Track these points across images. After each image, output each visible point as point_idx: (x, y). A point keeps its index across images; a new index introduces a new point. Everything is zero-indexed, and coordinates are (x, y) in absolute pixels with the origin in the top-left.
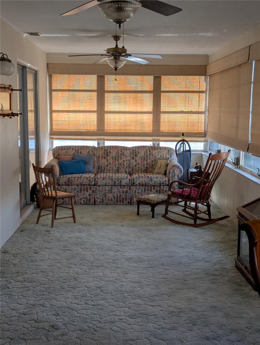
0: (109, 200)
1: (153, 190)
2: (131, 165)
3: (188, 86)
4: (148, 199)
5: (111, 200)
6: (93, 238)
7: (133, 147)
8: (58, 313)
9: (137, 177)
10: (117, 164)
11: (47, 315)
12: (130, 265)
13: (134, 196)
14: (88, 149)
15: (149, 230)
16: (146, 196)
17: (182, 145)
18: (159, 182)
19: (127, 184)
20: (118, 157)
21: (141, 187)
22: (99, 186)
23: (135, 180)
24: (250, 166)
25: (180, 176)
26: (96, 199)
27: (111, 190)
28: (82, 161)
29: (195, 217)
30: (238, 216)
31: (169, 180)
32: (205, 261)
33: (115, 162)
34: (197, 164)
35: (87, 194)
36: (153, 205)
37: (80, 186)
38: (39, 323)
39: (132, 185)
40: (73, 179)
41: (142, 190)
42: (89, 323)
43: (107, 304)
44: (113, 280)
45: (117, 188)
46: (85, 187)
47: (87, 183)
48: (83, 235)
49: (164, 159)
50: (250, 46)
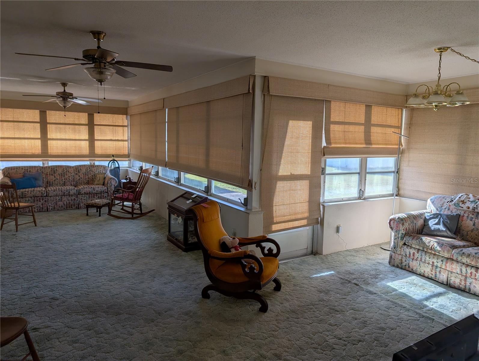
0: (59, 207)
1: (95, 197)
2: (75, 179)
3: (114, 122)
4: (95, 203)
5: (62, 207)
7: (75, 166)
8: (53, 290)
9: (82, 188)
10: (63, 178)
11: (44, 293)
12: (96, 249)
13: (81, 202)
14: (36, 169)
16: (93, 201)
17: (113, 163)
18: (100, 191)
19: (74, 193)
20: (64, 173)
21: (86, 195)
22: (51, 197)
23: (81, 190)
24: (167, 176)
25: (116, 185)
26: (48, 207)
27: (62, 199)
28: (33, 178)
30: (169, 208)
31: (108, 189)
32: (147, 239)
33: (62, 178)
34: (126, 177)
35: (40, 204)
36: (99, 207)
37: (33, 198)
38: (39, 299)
39: (78, 194)
40: (27, 192)
41: (87, 198)
42: (81, 291)
44: (87, 261)
45: (66, 197)
46: (38, 198)
47: (40, 194)
49: (102, 174)
50: (164, 99)
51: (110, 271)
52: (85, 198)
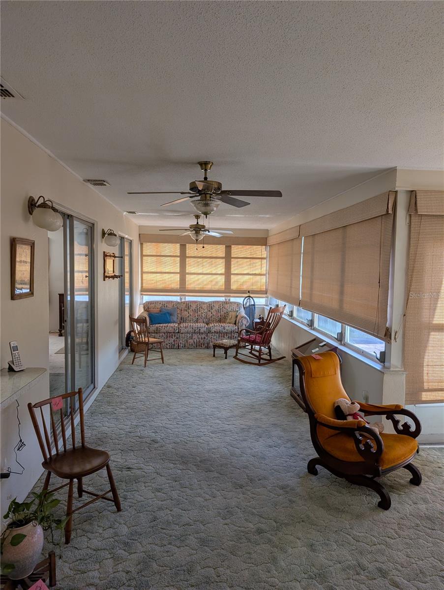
0: (190, 345)
1: (225, 336)
2: (207, 316)
3: (252, 253)
4: (222, 344)
5: (192, 345)
6: (179, 375)
7: (209, 302)
9: (212, 326)
10: (196, 315)
12: (210, 395)
13: (211, 342)
14: (173, 304)
15: (223, 369)
16: (221, 342)
17: (248, 300)
18: (230, 330)
19: (205, 331)
20: (197, 309)
21: (216, 334)
22: (182, 333)
23: (211, 328)
24: (301, 318)
25: (247, 325)
26: (180, 344)
27: (192, 337)
28: (168, 313)
29: (259, 358)
30: (293, 356)
31: (238, 329)
34: (260, 316)
35: (172, 340)
36: (226, 349)
37: (166, 334)
39: (209, 333)
41: (217, 337)
43: (193, 424)
44: (198, 406)
45: (197, 335)
46: (171, 334)
47: (172, 331)
48: (170, 373)
49: (234, 312)
50: (300, 225)
51: (215, 421)
52: (215, 337)
